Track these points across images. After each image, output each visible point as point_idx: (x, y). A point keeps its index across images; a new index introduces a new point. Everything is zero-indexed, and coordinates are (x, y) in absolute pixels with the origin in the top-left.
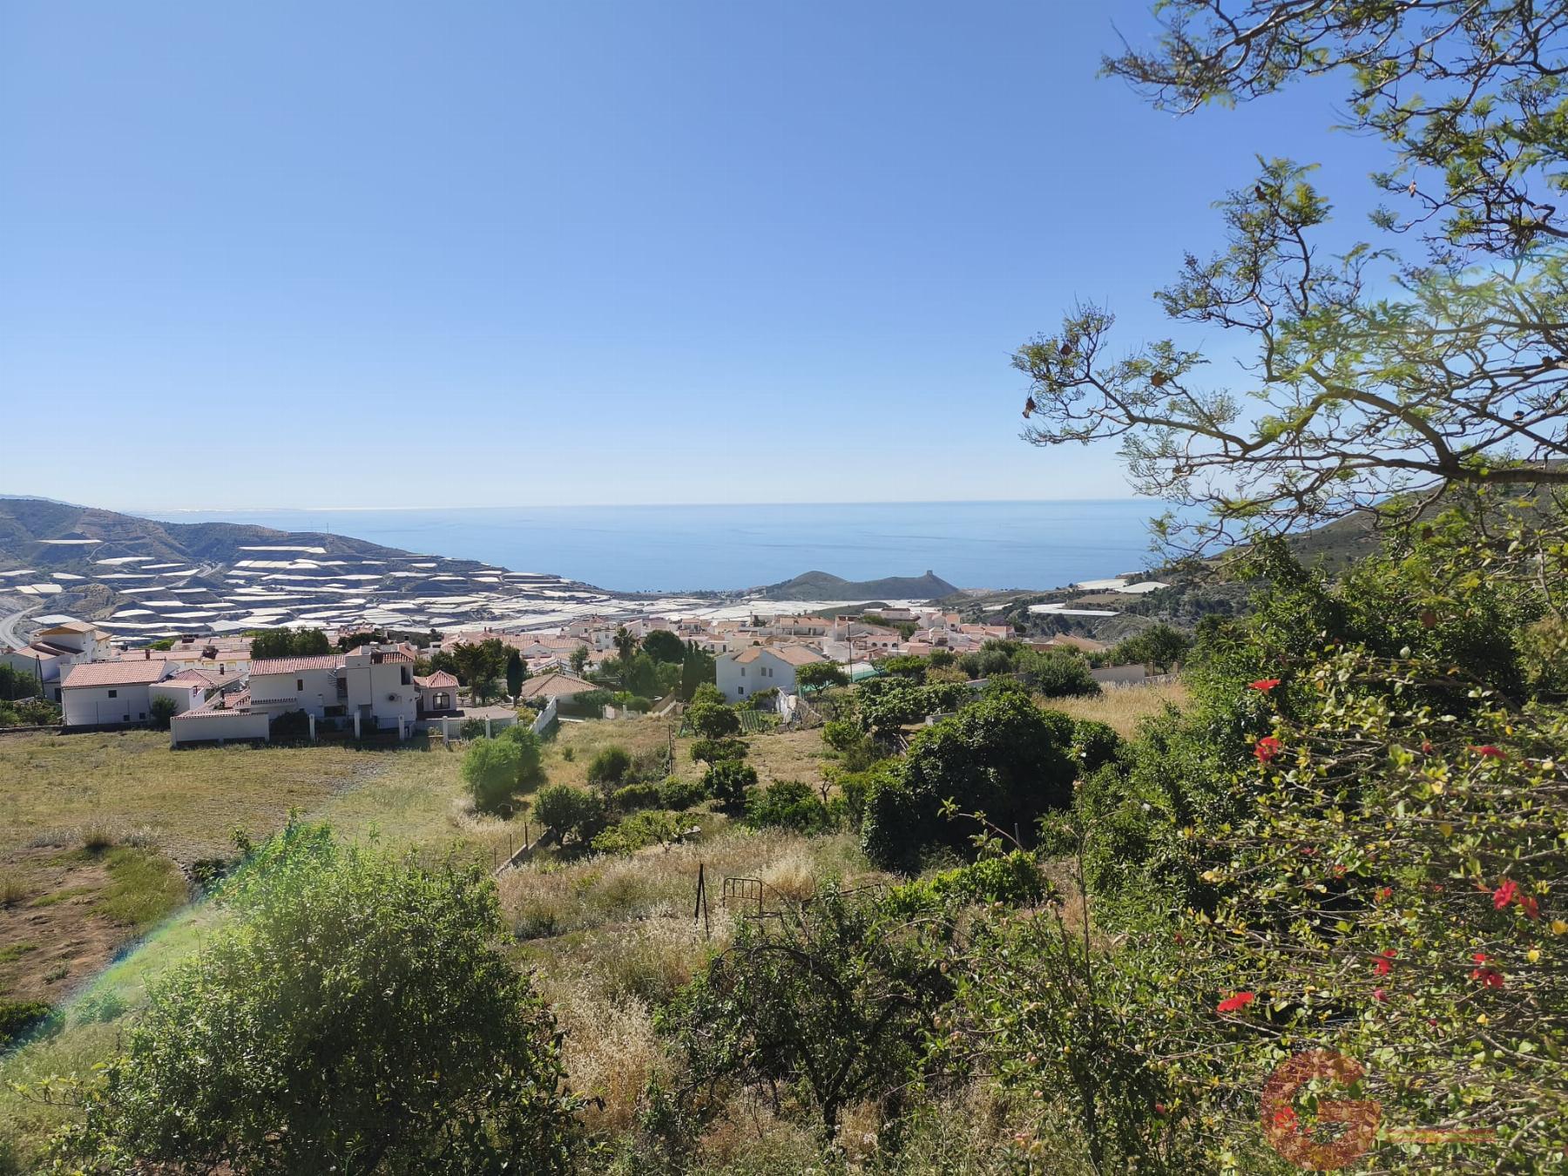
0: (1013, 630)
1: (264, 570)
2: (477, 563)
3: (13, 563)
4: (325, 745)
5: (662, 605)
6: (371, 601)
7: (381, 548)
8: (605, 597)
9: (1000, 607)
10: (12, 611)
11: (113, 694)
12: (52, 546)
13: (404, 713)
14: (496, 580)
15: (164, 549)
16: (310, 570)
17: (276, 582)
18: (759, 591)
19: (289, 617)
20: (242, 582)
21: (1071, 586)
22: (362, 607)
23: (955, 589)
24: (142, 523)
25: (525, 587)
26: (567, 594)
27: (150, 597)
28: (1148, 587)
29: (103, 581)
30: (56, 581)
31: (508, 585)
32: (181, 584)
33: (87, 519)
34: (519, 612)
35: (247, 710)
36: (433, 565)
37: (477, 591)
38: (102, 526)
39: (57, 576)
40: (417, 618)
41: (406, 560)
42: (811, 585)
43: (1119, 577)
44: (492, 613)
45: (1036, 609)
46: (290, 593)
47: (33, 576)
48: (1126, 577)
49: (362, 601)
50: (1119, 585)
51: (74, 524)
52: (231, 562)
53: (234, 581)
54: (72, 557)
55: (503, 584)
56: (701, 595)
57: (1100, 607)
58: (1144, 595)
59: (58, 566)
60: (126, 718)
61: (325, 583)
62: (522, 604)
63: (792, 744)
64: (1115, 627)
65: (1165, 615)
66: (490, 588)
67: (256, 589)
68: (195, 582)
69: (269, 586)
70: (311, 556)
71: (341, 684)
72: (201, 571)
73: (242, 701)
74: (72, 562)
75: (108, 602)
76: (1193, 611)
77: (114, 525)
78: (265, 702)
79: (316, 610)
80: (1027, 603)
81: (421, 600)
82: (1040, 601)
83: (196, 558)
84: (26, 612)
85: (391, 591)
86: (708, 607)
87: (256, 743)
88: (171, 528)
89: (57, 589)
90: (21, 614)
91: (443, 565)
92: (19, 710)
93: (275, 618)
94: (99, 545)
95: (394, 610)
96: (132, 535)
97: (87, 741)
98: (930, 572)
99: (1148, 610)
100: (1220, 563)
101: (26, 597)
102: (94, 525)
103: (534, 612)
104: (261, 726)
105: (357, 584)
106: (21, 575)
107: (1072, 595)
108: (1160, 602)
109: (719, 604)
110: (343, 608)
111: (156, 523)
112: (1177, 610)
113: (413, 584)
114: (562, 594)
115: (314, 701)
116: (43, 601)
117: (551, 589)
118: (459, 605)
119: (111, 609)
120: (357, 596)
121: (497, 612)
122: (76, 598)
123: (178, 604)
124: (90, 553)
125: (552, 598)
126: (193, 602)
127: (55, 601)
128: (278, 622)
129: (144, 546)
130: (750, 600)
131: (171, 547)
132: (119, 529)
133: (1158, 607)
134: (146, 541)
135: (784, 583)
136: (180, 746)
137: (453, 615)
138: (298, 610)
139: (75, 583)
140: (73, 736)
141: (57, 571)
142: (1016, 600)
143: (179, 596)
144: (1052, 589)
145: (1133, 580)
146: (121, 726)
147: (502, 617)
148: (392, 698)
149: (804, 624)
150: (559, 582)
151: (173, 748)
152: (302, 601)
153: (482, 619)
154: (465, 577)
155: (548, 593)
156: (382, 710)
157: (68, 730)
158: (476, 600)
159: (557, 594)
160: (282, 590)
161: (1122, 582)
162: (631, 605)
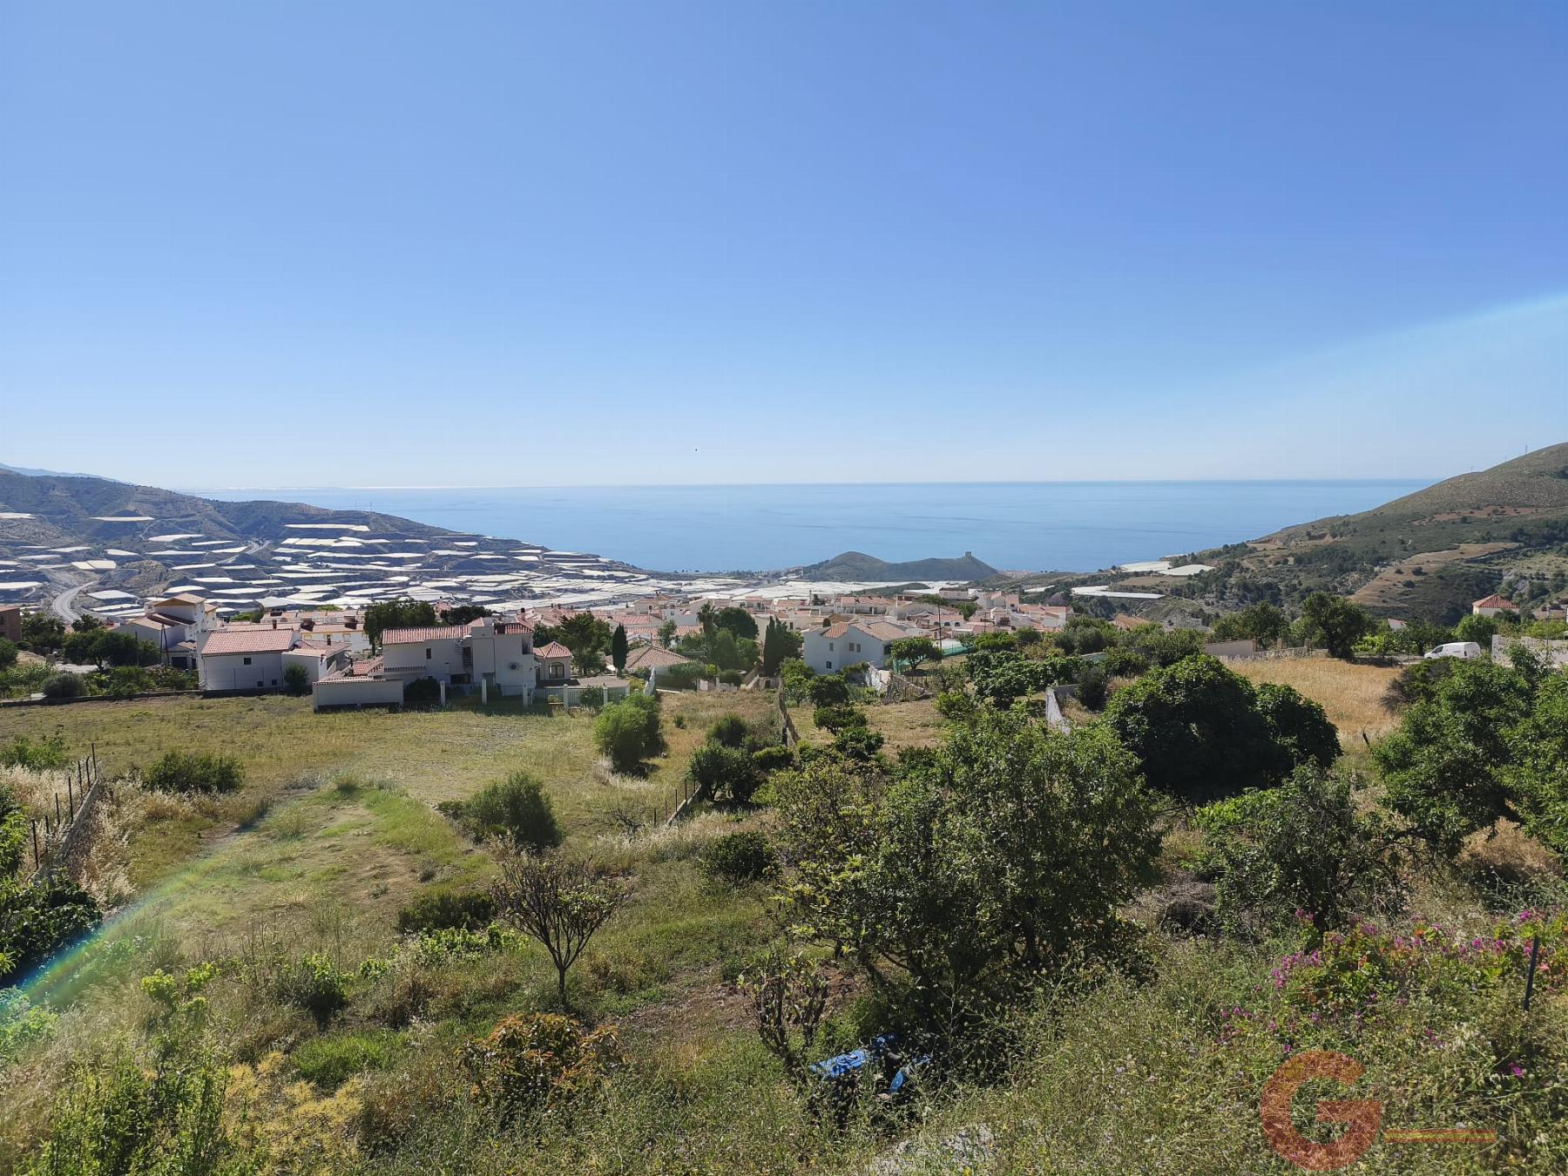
0: (1072, 611)
1: (310, 547)
2: (517, 542)
3: (68, 540)
4: (456, 710)
5: (699, 584)
6: (414, 579)
7: (424, 526)
8: (643, 577)
9: (1042, 589)
10: (69, 587)
11: (247, 661)
12: (106, 522)
13: (525, 681)
14: (536, 558)
15: (215, 528)
16: (354, 547)
17: (321, 559)
18: (796, 572)
19: (335, 594)
20: (288, 559)
21: (1114, 568)
22: (405, 585)
23: (994, 571)
24: (192, 501)
25: (565, 566)
26: (606, 573)
27: (201, 573)
28: (1194, 569)
29: (156, 558)
30: (110, 558)
31: (548, 564)
32: (230, 561)
33: (139, 497)
34: (559, 590)
35: (380, 677)
36: (474, 544)
37: (518, 570)
38: (155, 504)
39: (111, 552)
40: (460, 596)
41: (449, 539)
42: (850, 566)
43: (1162, 559)
44: (532, 591)
45: (1079, 591)
46: (336, 570)
47: (89, 552)
48: (1170, 559)
49: (405, 579)
50: (1163, 567)
51: (127, 502)
52: (277, 539)
53: (281, 558)
54: (126, 534)
55: (543, 563)
56: (739, 575)
57: (1145, 589)
58: (1190, 577)
59: (112, 543)
60: (260, 684)
61: (368, 561)
62: (562, 583)
63: (901, 714)
64: (1159, 609)
65: (1211, 597)
66: (530, 566)
67: (302, 566)
68: (243, 558)
69: (316, 563)
70: (355, 534)
71: (467, 652)
72: (250, 548)
73: (376, 668)
74: (125, 539)
75: (161, 578)
76: (1241, 593)
77: (165, 503)
78: (397, 669)
79: (361, 587)
80: (1069, 585)
81: (463, 578)
82: (1083, 583)
83: (244, 536)
84: (83, 587)
85: (434, 570)
86: (745, 587)
87: (393, 708)
88: (219, 506)
89: (111, 565)
90: (78, 589)
91: (484, 544)
92: (151, 675)
93: (321, 595)
94: (151, 522)
95: (436, 588)
96: (183, 513)
97: (232, 705)
98: (968, 554)
99: (1194, 593)
100: (1269, 546)
101: (82, 573)
102: (146, 502)
103: (574, 591)
104: (396, 691)
105: (400, 562)
106: (77, 551)
107: (1116, 578)
108: (1206, 584)
109: (755, 585)
110: (387, 585)
111: (205, 500)
112: (1224, 593)
113: (454, 563)
114: (601, 573)
115: (443, 667)
116: (98, 576)
117: (591, 568)
118: (500, 583)
119: (164, 585)
120: (401, 574)
121: (537, 591)
122: (131, 574)
123: (228, 580)
124: (142, 530)
125: (591, 577)
126: (242, 578)
127: (110, 577)
128: (324, 598)
129: (193, 523)
130: (787, 581)
131: (220, 524)
132: (170, 506)
133: (1204, 590)
134: (197, 518)
135: (821, 564)
136: (322, 709)
137: (495, 593)
138: (344, 587)
139: (129, 559)
140: (215, 700)
141: (111, 548)
142: (1058, 582)
143: (229, 573)
144: (1094, 572)
145: (1177, 563)
146: (258, 691)
147: (542, 596)
148: (513, 667)
149: (866, 603)
150: (598, 561)
151: (315, 712)
152: (348, 579)
153: (523, 597)
154: (505, 555)
155: (587, 572)
156: (504, 678)
157: (208, 695)
158: (518, 578)
159: (595, 573)
160: (327, 567)
161: (1166, 564)
162: (668, 585)
